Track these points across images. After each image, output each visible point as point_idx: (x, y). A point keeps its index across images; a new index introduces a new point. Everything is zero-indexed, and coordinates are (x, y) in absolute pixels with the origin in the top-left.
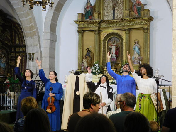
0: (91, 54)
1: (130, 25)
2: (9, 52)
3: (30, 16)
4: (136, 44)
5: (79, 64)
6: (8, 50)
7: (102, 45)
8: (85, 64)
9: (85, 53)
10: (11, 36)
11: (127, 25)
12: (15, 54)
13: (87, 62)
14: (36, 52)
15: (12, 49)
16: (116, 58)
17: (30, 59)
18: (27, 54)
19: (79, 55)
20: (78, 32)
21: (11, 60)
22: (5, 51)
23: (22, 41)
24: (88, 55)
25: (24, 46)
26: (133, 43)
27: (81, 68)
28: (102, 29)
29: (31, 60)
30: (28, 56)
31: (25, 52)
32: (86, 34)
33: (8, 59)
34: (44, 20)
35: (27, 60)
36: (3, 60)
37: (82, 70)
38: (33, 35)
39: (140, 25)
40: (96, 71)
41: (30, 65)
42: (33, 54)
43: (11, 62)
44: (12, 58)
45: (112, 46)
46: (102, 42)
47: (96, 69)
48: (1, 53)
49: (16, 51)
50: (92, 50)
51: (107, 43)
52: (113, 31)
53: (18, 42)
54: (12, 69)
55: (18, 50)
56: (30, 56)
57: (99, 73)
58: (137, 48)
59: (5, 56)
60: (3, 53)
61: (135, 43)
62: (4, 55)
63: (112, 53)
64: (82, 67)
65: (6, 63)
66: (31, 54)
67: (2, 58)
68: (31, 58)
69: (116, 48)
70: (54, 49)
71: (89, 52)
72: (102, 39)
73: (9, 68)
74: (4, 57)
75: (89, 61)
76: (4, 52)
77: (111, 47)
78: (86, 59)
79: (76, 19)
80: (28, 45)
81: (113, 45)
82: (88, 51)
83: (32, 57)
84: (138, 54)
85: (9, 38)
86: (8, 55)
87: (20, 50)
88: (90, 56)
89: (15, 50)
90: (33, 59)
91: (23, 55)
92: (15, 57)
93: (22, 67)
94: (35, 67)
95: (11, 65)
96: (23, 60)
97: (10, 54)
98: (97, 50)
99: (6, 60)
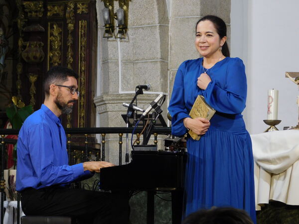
12: (45, 6)
17: (110, 29)
18: (99, 6)
21: (28, 36)
29: (117, 30)
30: (102, 16)
33: (12, 31)
35: (100, 33)
41: (111, 56)
43: (24, 47)
44: (32, 28)
54: (33, 79)
56: (112, 16)
66: (116, 4)
68: (116, 23)
73: (19, 70)
83: (120, 16)
86: (14, 13)
90: (124, 28)
91: (79, 12)
92: (44, 21)
93: (75, 64)
94: (134, 63)
95: (28, 58)
96: (81, 32)
97: (23, 6)
99: (6, 38)
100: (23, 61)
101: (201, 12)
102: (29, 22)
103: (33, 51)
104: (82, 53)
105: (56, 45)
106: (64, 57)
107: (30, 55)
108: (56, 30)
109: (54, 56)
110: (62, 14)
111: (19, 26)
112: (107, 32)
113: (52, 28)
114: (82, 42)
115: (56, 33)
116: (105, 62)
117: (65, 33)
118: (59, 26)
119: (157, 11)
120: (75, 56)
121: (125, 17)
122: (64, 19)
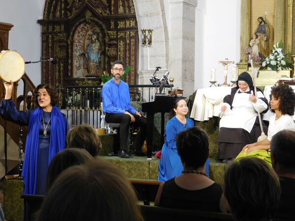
0: (267, 28)
2: (106, 31)
5: (242, 49)
7: (291, 8)
8: (255, 50)
9: (255, 27)
12: (117, 33)
13: (259, 45)
14: (157, 28)
15: (110, 25)
17: (144, 43)
18: (140, 33)
19: (242, 32)
21: (110, 46)
22: (98, 30)
23: (129, 7)
24: (261, 30)
25: (134, 17)
27: (247, 59)
29: (147, 43)
30: (141, 37)
31: (135, 28)
33: (103, 44)
35: (140, 44)
36: (95, 46)
37: (250, 62)
40: (279, 62)
41: (145, 54)
42: (150, 31)
43: (108, 50)
44: (112, 42)
46: (290, 2)
47: (279, 59)
48: (92, 33)
49: (119, 27)
50: (270, 20)
53: (121, 10)
54: (112, 63)
55: (121, 25)
56: (145, 37)
57: (284, 67)
59: (98, 39)
60: (94, 33)
62: (95, 37)
64: (250, 56)
65: (100, 52)
66: (147, 32)
67: (92, 42)
68: (147, 40)
70: (193, 21)
71: (263, 23)
73: (107, 60)
74: (97, 41)
75: (263, 43)
76: (96, 31)
78: (257, 40)
80: (140, 14)
82: (261, 23)
83: (149, 37)
85: (105, 2)
86: (104, 36)
87: (126, 25)
88: (264, 32)
89: (116, 25)
90: (150, 42)
91: (131, 35)
92: (117, 39)
93: (130, 58)
94: (154, 57)
95: (110, 55)
96: (132, 44)
97: (108, 33)
98: (280, 21)
99: (101, 46)
100: (108, 56)
101: (183, 35)
102: (111, 40)
103: (112, 52)
104: (133, 53)
105: (122, 49)
106: (125, 54)
107: (111, 54)
108: (122, 43)
109: (121, 54)
110: (124, 36)
111: (106, 41)
112: (143, 44)
113: (120, 42)
114: (133, 48)
115: (122, 44)
116: (142, 56)
117: (125, 44)
118: (123, 41)
119: (164, 35)
120: (130, 54)
121: (151, 37)
122: (125, 39)
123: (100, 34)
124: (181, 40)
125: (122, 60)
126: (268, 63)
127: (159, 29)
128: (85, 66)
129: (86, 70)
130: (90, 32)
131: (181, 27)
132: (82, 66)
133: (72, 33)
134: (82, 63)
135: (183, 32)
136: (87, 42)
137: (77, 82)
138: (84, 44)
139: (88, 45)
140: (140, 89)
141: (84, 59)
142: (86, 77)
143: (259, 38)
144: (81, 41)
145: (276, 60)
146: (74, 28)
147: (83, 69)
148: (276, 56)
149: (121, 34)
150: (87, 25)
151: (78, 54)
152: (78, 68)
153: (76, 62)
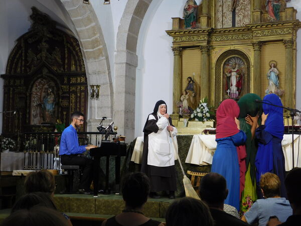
0: (194, 86)
1: (262, 36)
2: (60, 85)
3: (93, 24)
4: (273, 68)
5: (174, 104)
6: (59, 82)
7: (214, 71)
8: (185, 104)
10: (63, 59)
11: (255, 36)
12: (69, 87)
13: (189, 100)
14: (104, 84)
15: (64, 80)
16: (237, 92)
17: (93, 96)
18: (89, 88)
19: (175, 89)
20: (174, 50)
21: (63, 98)
22: (53, 84)
23: (80, 66)
24: (190, 88)
25: (84, 74)
26: (267, 67)
27: (178, 111)
28: (214, 44)
29: (95, 96)
30: (90, 91)
31: (85, 84)
32: (187, 54)
33: (57, 96)
34: (116, 31)
35: (89, 97)
36: (50, 98)
37: (180, 114)
38: (99, 56)
39: (278, 35)
40: (204, 115)
41: (93, 105)
42: (98, 86)
43: (62, 102)
44: (64, 95)
45: (231, 72)
46: (214, 65)
47: (204, 112)
49: (71, 83)
50: (197, 80)
51: (222, 68)
52: (232, 48)
53: (73, 68)
54: (65, 113)
55: (73, 80)
56: (94, 91)
57: (209, 119)
58: (273, 76)
59: (53, 92)
60: (50, 87)
61: (271, 67)
62: (51, 90)
63: (232, 85)
64: (180, 109)
65: (54, 103)
66: (95, 87)
67: (48, 95)
68: (95, 94)
69: (238, 76)
70: (134, 79)
71: (191, 82)
72: (214, 60)
73: (60, 110)
75: (192, 98)
76: (51, 85)
77: (229, 75)
78: (186, 96)
79: (170, 28)
80: (90, 72)
81: (233, 70)
82: (190, 82)
83: (96, 91)
84: (276, 86)
85: (60, 61)
86: (58, 90)
87: (77, 81)
88: (192, 90)
89: (69, 80)
90: (98, 96)
91: (82, 89)
92: (69, 92)
93: (80, 108)
94: (101, 108)
96: (82, 97)
97: (62, 88)
98: (205, 80)
99: (55, 98)
100: (61, 106)
101: (125, 90)
102: (63, 93)
103: (65, 103)
104: (82, 104)
106: (76, 106)
107: (64, 105)
108: (73, 96)
109: (73, 105)
110: (75, 90)
111: (60, 94)
114: (83, 100)
116: (91, 107)
117: (76, 97)
118: (74, 94)
119: (109, 90)
120: (80, 105)
121: (98, 92)
122: (76, 92)
123: (55, 88)
124: (124, 95)
125: (73, 110)
126: (196, 115)
127: (105, 85)
128: (41, 115)
129: (42, 118)
130: (46, 86)
131: (124, 84)
132: (39, 115)
133: (30, 86)
134: (38, 112)
135: (125, 88)
136: (43, 94)
137: (34, 128)
138: (41, 96)
139: (45, 97)
140: (88, 135)
141: (40, 109)
142: (42, 124)
143: (188, 94)
144: (38, 94)
145: (202, 112)
146: (32, 82)
147: (39, 117)
148: (202, 109)
149: (73, 89)
150: (44, 80)
151: (35, 104)
152: (35, 116)
153: (34, 111)
